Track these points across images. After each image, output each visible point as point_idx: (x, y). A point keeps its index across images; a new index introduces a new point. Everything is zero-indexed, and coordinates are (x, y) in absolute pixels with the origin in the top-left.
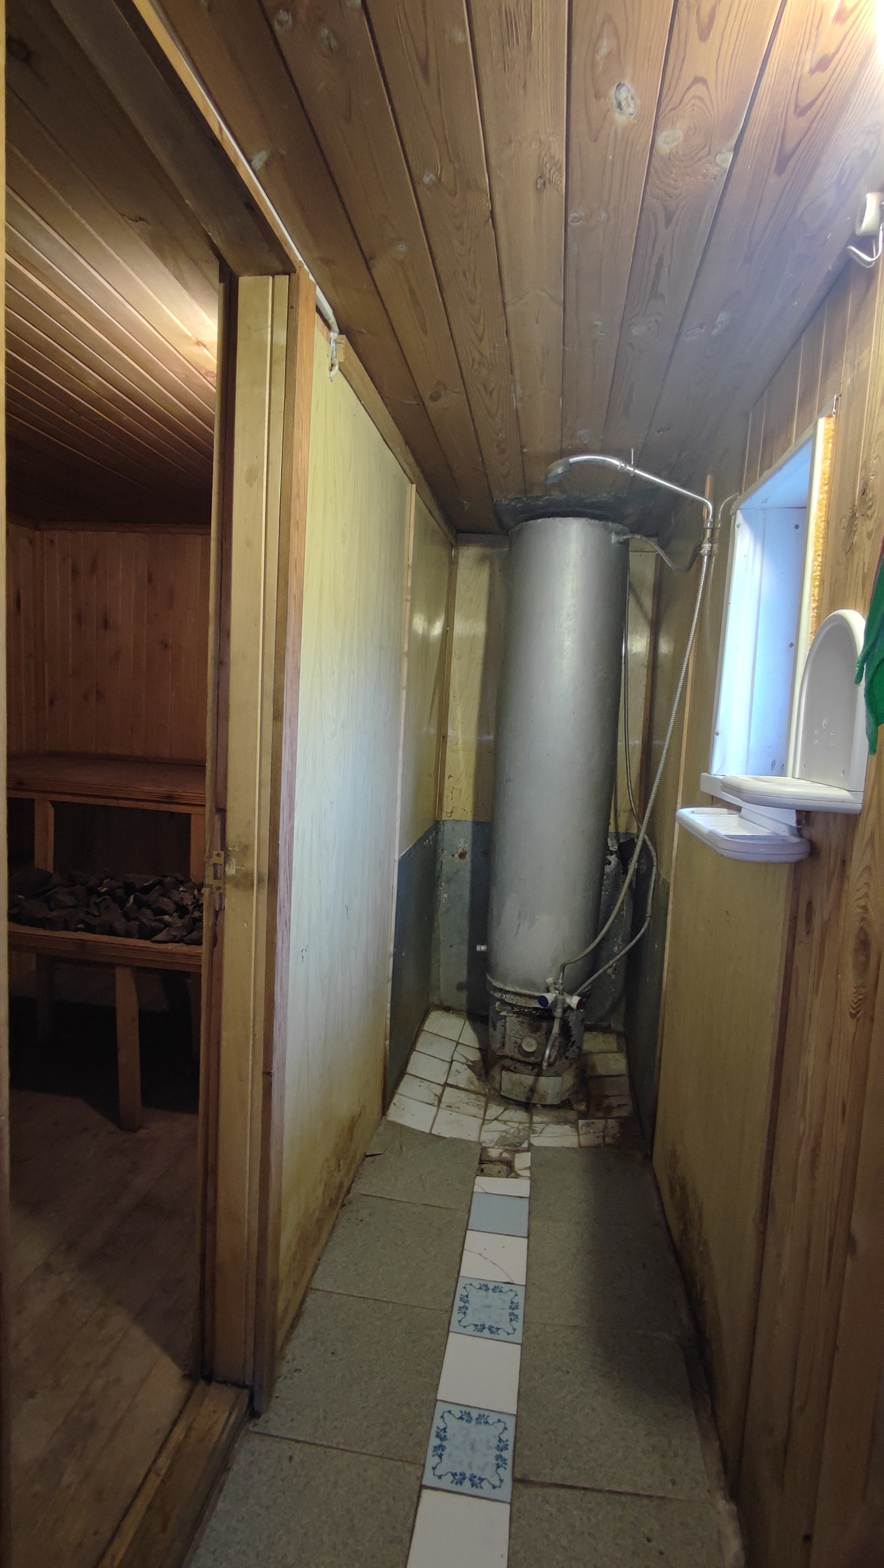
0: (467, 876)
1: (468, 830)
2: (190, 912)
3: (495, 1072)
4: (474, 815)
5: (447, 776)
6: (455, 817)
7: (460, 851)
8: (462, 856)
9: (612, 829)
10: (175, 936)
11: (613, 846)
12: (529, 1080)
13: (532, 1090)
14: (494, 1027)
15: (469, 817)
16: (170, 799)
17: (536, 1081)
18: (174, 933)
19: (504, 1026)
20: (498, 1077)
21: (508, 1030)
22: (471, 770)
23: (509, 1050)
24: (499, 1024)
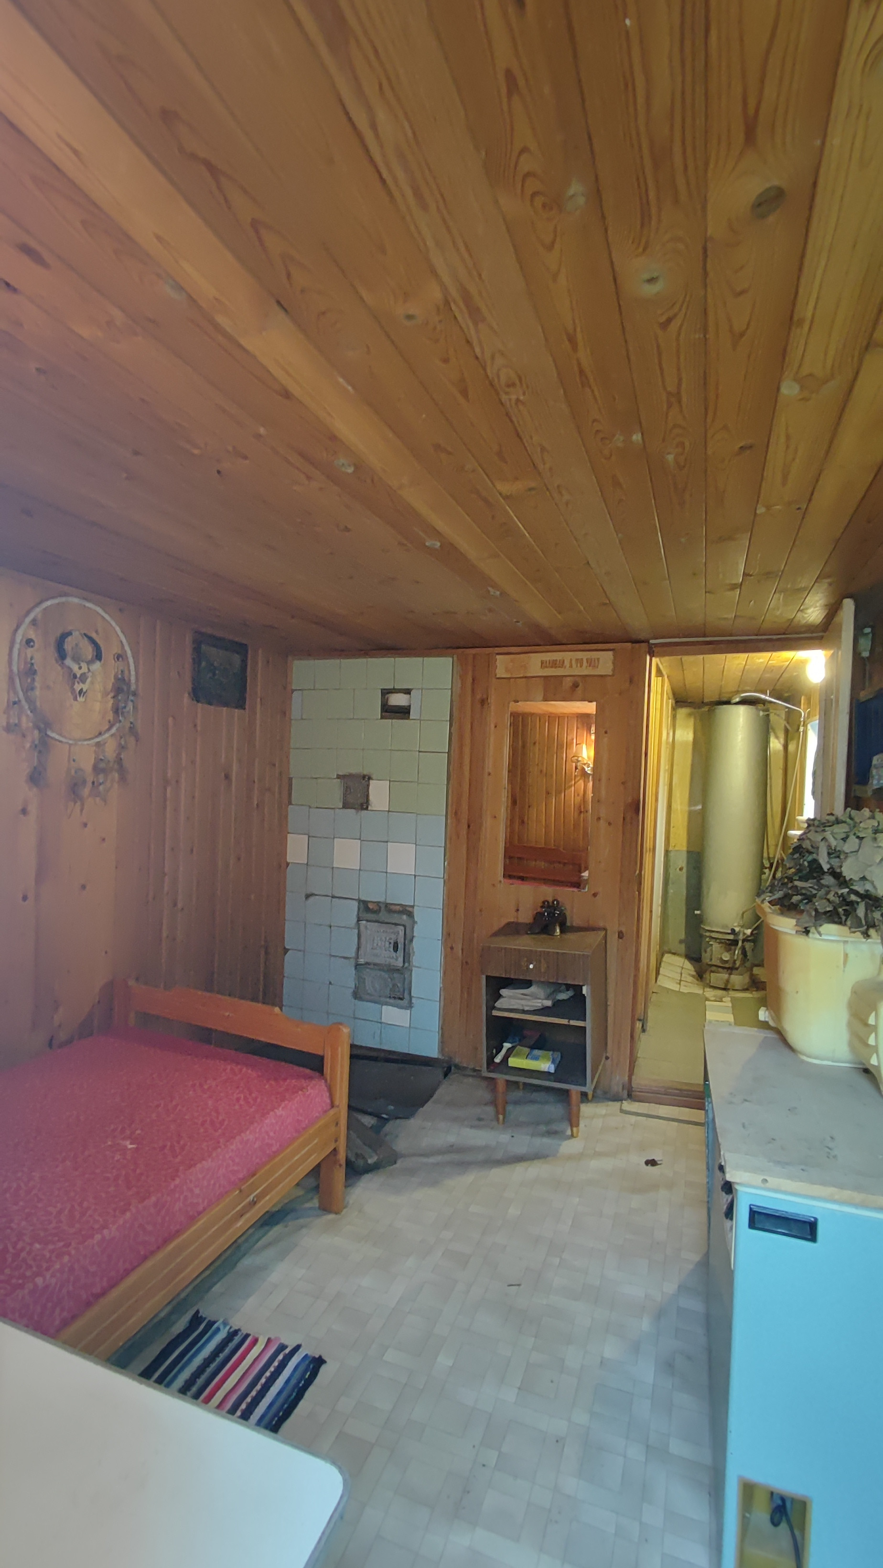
0: (684, 880)
1: (684, 856)
3: (706, 976)
4: (688, 848)
5: (672, 827)
6: (676, 848)
7: (680, 867)
8: (681, 869)
9: (765, 855)
11: (767, 865)
12: (726, 976)
13: (728, 981)
14: (706, 952)
15: (685, 849)
17: (729, 977)
19: (712, 950)
20: (708, 978)
21: (714, 952)
22: (686, 824)
23: (715, 962)
24: (708, 950)
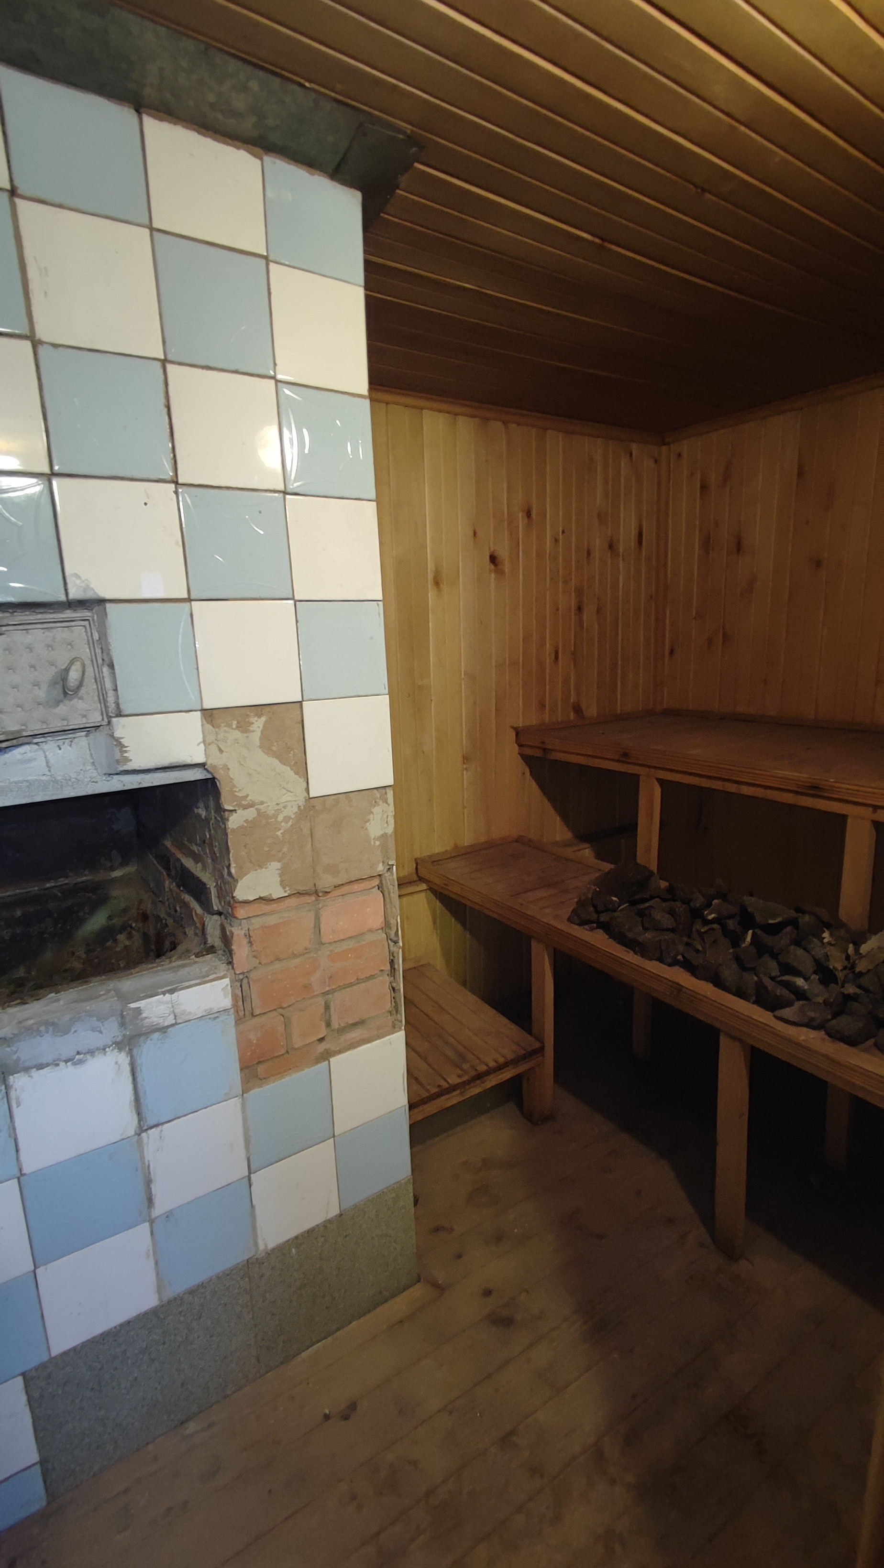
2: (840, 983)
10: (812, 1019)
16: (815, 790)
18: (812, 1014)
